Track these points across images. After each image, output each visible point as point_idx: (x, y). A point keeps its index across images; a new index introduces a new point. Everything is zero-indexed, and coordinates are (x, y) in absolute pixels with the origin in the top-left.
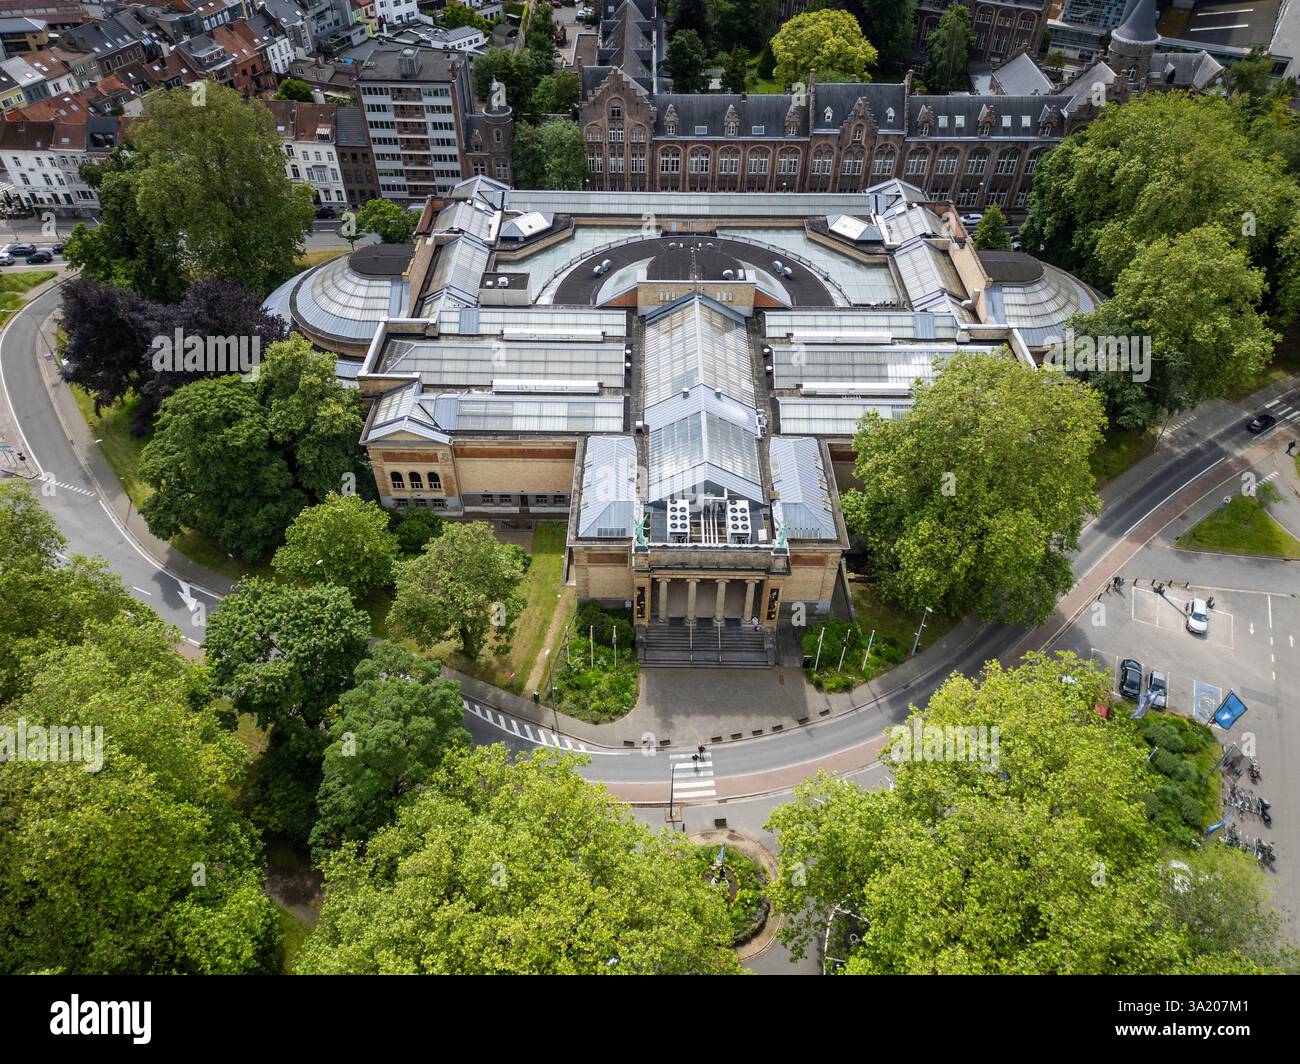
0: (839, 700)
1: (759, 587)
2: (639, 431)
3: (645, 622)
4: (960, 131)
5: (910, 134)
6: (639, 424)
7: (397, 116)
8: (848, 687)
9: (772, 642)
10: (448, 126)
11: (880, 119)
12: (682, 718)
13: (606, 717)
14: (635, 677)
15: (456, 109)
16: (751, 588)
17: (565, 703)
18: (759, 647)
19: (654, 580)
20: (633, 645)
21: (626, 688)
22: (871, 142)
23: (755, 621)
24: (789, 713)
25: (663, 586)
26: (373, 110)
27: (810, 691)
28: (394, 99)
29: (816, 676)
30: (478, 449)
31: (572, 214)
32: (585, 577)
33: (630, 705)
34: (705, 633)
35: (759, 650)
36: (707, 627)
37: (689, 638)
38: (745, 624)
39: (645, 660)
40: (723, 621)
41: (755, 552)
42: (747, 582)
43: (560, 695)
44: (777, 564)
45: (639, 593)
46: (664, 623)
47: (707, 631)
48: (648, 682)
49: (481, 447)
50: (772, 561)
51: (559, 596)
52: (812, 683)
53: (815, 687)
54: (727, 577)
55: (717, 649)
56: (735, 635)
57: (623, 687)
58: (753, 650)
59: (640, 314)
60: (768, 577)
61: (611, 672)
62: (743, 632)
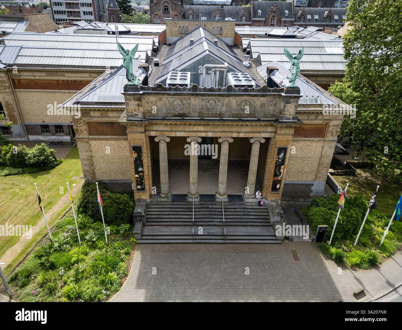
1: (265, 147)
2: (157, 65)
3: (145, 196)
4: (317, 20)
5: (295, 21)
6: (156, 59)
7: (67, 8)
8: (373, 263)
9: (279, 214)
11: (282, 14)
14: (127, 253)
15: (94, 5)
16: (255, 150)
18: (265, 222)
19: (152, 139)
20: (131, 221)
21: (114, 266)
22: (279, 24)
23: (258, 194)
25: (163, 148)
26: (56, 5)
27: (330, 266)
29: (333, 250)
30: (32, 80)
31: (140, 32)
32: (89, 154)
33: (113, 289)
34: (208, 208)
35: (266, 224)
36: (210, 203)
37: (191, 213)
38: (248, 198)
39: (142, 235)
40: (226, 196)
41: (263, 96)
42: (252, 141)
43: (28, 276)
44: (288, 111)
45: (135, 155)
46: (166, 200)
47: (210, 206)
48: (142, 260)
49: (33, 78)
50: (283, 107)
51: (74, 185)
52: (332, 259)
53: (336, 262)
54: (230, 135)
55: (221, 224)
56: (238, 210)
57: (110, 265)
58: (259, 224)
59: (168, 43)
60: (276, 132)
61: (99, 249)
62: (247, 207)
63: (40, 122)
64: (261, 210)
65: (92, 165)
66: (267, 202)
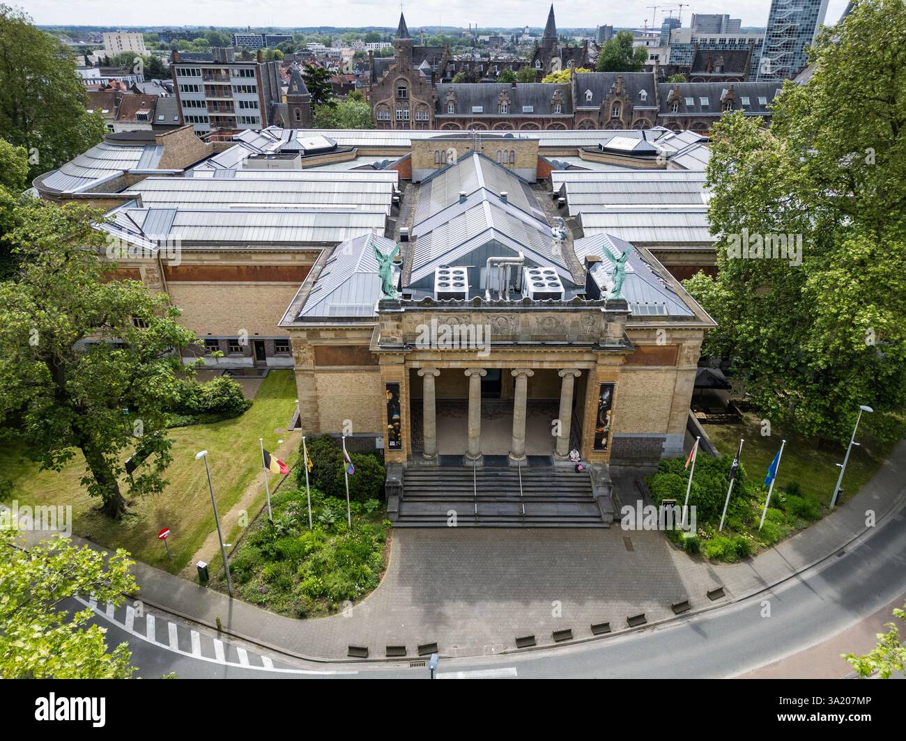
0: (733, 575)
1: (581, 383)
2: (404, 238)
3: (401, 458)
4: (705, 108)
5: (662, 111)
6: (404, 229)
7: (207, 95)
8: (743, 554)
9: (606, 484)
10: (253, 105)
11: (635, 98)
12: (461, 605)
13: (322, 605)
14: (381, 541)
15: (260, 89)
16: (568, 388)
17: (253, 584)
18: (586, 497)
19: (413, 372)
20: (382, 495)
21: (365, 557)
22: (628, 118)
23: (574, 454)
24: (651, 595)
25: (429, 385)
26: (187, 90)
27: (680, 560)
28: (205, 80)
29: (685, 536)
30: (196, 267)
31: (355, 146)
32: (313, 393)
33: (368, 585)
34: (497, 476)
35: (586, 500)
36: (500, 468)
37: (471, 484)
38: (558, 461)
39: (400, 516)
40: (524, 458)
41: (575, 311)
42: (561, 374)
43: (247, 569)
44: (611, 332)
45: (390, 396)
46: (431, 463)
47: (500, 473)
48: (403, 550)
49: (198, 263)
50: (603, 326)
51: (280, 441)
52: (682, 549)
53: (688, 553)
54: (529, 365)
55: (518, 499)
56: (544, 479)
57: (359, 555)
58: (576, 500)
59: (414, 181)
60: (596, 362)
61: (341, 534)
62: (558, 474)
63: (205, 335)
64: (578, 479)
65: (316, 411)
66: (588, 466)
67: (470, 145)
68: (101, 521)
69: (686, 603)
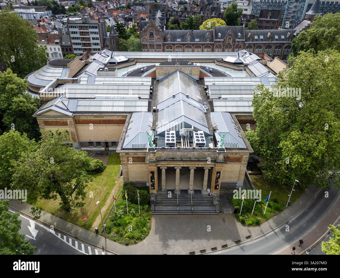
0: (255, 230)
1: (211, 171)
2: (155, 111)
3: (155, 192)
4: (262, 40)
5: (246, 41)
6: (154, 108)
7: (80, 35)
8: (258, 224)
9: (218, 201)
10: (97, 39)
11: (236, 36)
12: (173, 241)
13: (132, 241)
14: (149, 219)
15: (100, 33)
16: (207, 172)
17: (112, 234)
18: (211, 204)
19: (159, 168)
20: (149, 203)
21: (144, 225)
22: (234, 43)
23: (209, 190)
24: (229, 238)
25: (164, 171)
26: (73, 33)
27: (239, 225)
28: (79, 30)
29: (241, 218)
30: (86, 120)
31: (135, 59)
33: (146, 234)
34: (184, 197)
35: (211, 205)
36: (185, 194)
37: (176, 200)
38: (204, 192)
39: (155, 211)
40: (193, 191)
41: (209, 151)
42: (204, 168)
43: (110, 229)
44: (220, 157)
45: (151, 175)
46: (164, 193)
47: (185, 196)
48: (156, 222)
50: (217, 156)
51: (116, 182)
52: (239, 221)
53: (241, 223)
54: (195, 166)
55: (191, 205)
56: (199, 198)
57: (143, 225)
58: (208, 205)
59: (157, 79)
60: (215, 165)
61: (137, 217)
62: (203, 196)
63: (88, 141)
64: (210, 198)
65: (128, 175)
66: (213, 194)
67: (176, 68)
68: (64, 212)
69: (240, 240)
